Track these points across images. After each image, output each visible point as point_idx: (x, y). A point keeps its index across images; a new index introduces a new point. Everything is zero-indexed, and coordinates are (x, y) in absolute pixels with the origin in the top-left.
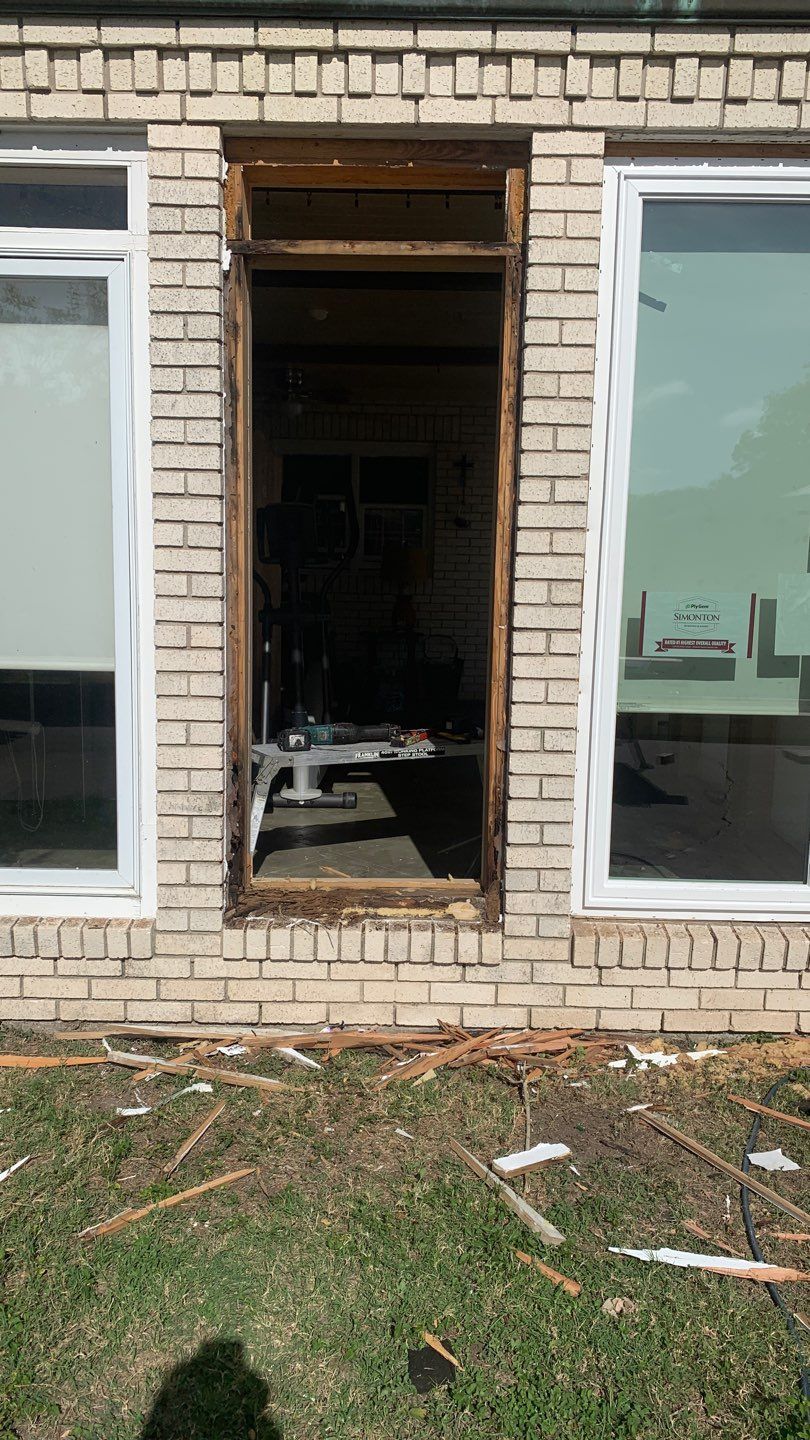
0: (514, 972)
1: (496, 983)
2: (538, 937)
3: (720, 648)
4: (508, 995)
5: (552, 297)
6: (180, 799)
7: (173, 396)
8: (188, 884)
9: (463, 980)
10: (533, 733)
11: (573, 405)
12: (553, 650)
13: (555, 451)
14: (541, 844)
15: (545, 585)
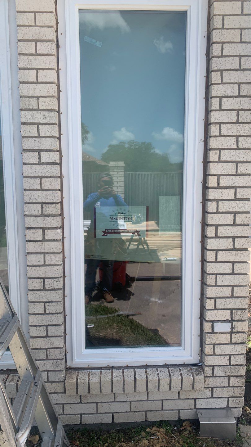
2: (48, 382)
12: (46, 238)
13: (39, 137)
14: (47, 336)
15: (40, 206)
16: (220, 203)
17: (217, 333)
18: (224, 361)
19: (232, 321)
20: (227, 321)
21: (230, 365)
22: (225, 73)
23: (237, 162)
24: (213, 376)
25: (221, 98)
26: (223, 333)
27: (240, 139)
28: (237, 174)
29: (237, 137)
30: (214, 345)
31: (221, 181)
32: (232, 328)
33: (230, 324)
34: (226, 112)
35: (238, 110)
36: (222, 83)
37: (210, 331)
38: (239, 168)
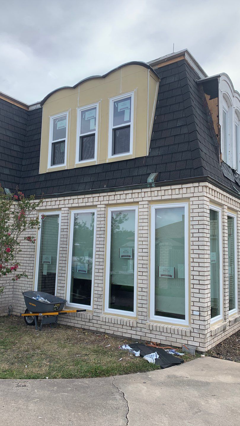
0: (138, 329)
1: (136, 331)
2: (142, 323)
3: (170, 276)
4: (138, 333)
5: (142, 223)
6: (97, 295)
7: (98, 238)
8: (97, 309)
9: (131, 330)
10: (141, 288)
11: (145, 238)
12: (143, 275)
13: (143, 245)
14: (142, 307)
15: (142, 265)
16: (194, 267)
17: (194, 315)
18: (198, 327)
19: (200, 311)
20: (198, 311)
21: (199, 329)
22: (194, 226)
23: (199, 254)
24: (194, 332)
25: (193, 233)
26: (197, 315)
27: (200, 246)
28: (199, 258)
29: (199, 245)
30: (194, 319)
31: (194, 260)
32: (200, 314)
33: (199, 312)
34: (195, 238)
35: (198, 237)
36: (193, 229)
37: (192, 314)
38: (200, 256)
